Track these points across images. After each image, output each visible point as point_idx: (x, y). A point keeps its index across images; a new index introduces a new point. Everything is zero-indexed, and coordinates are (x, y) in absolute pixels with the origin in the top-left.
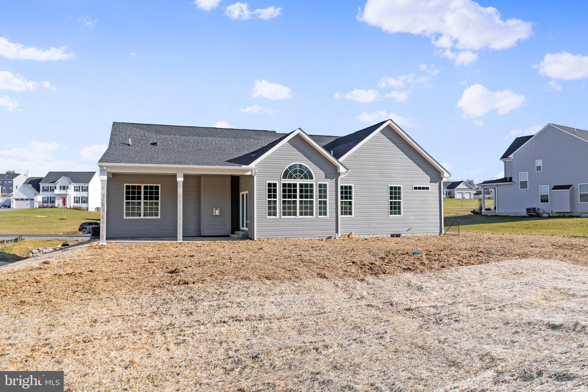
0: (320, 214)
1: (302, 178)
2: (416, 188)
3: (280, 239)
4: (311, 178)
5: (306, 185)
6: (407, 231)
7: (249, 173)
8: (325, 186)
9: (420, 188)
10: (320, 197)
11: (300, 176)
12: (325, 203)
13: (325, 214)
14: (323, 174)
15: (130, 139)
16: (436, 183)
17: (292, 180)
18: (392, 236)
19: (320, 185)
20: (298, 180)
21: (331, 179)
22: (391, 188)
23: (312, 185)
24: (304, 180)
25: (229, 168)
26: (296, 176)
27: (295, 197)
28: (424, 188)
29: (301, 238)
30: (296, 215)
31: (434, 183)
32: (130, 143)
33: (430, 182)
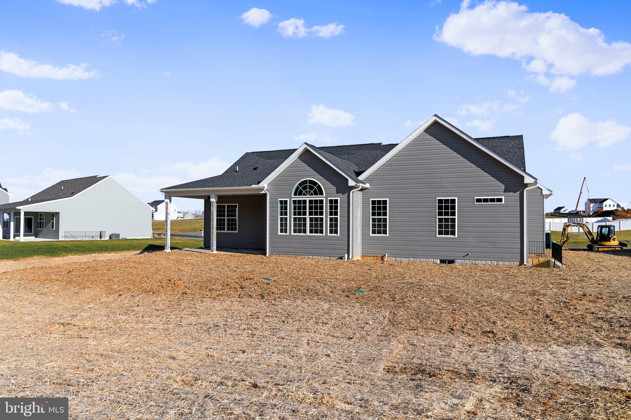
0: (331, 232)
1: (312, 194)
2: (479, 200)
3: (290, 256)
4: (321, 193)
5: (316, 201)
6: (464, 256)
7: (263, 192)
8: (336, 201)
9: (486, 200)
10: (331, 214)
11: (310, 192)
12: (336, 220)
13: (336, 232)
14: (333, 189)
15: (237, 167)
16: (515, 192)
17: (302, 196)
18: (442, 261)
19: (331, 201)
20: (308, 196)
21: (343, 194)
22: (440, 201)
23: (322, 201)
24: (314, 196)
25: (248, 188)
26: (306, 192)
27: (305, 214)
28: (492, 200)
29: (310, 257)
30: (305, 233)
31: (512, 193)
32: (237, 170)
33: (504, 192)
